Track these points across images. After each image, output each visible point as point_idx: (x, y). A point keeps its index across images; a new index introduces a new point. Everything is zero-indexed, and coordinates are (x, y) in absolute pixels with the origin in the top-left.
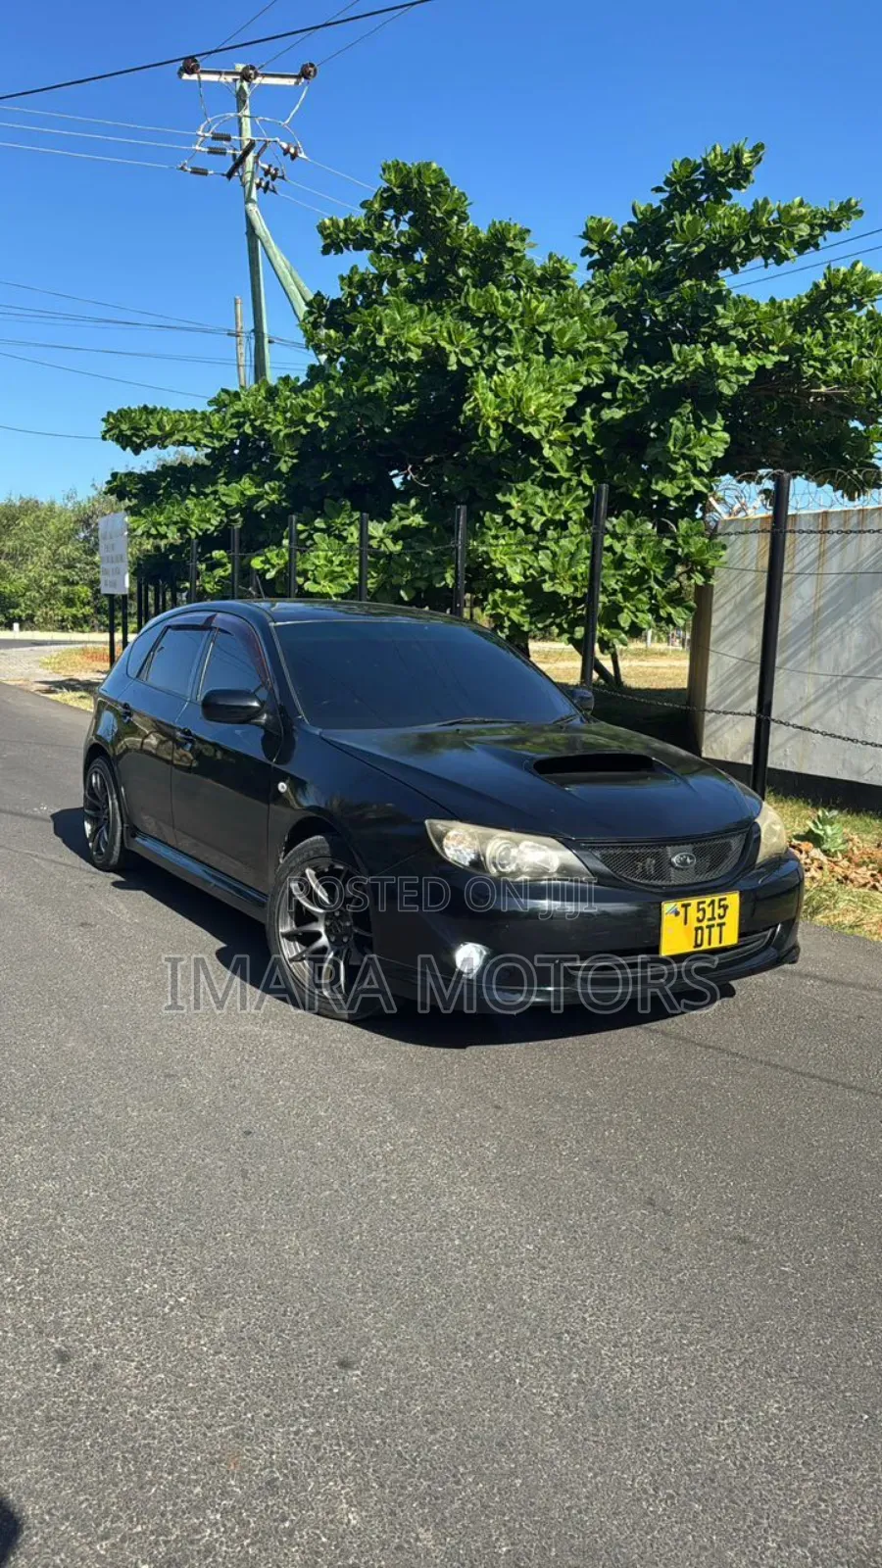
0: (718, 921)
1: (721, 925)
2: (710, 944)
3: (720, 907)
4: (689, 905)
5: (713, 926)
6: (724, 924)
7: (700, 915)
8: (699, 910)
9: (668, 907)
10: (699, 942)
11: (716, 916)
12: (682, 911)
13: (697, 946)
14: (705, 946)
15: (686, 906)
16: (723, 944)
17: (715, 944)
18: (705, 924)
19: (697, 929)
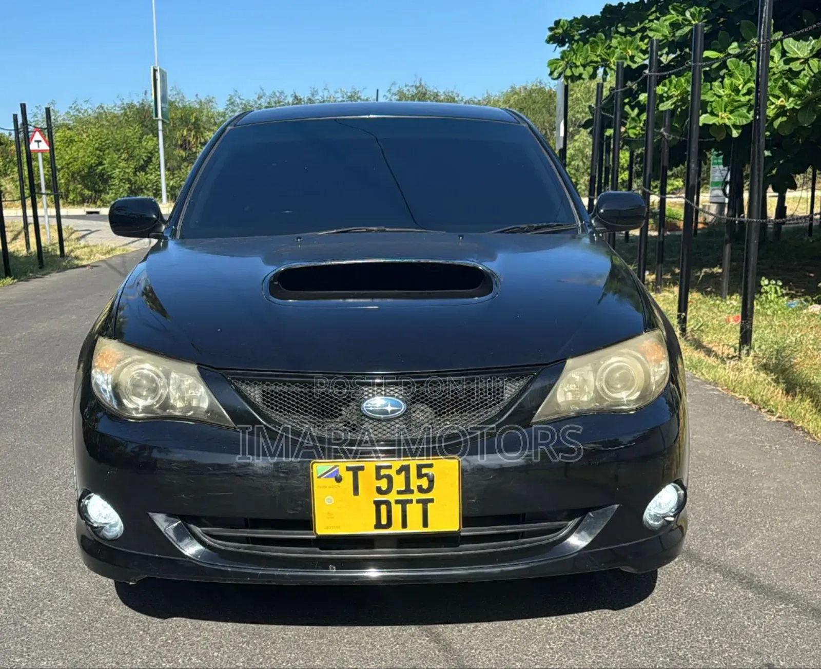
0: (417, 496)
1: (425, 503)
2: (404, 525)
3: (420, 476)
4: (362, 468)
5: (410, 501)
6: (431, 501)
7: (384, 484)
8: (379, 477)
9: (319, 467)
10: (384, 521)
11: (413, 487)
12: (348, 477)
13: (378, 525)
14: (396, 529)
15: (355, 470)
16: (430, 529)
17: (415, 526)
18: (392, 497)
19: (378, 504)
